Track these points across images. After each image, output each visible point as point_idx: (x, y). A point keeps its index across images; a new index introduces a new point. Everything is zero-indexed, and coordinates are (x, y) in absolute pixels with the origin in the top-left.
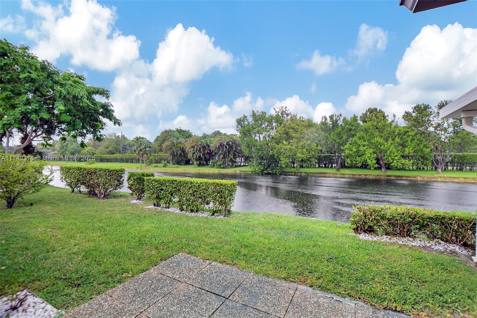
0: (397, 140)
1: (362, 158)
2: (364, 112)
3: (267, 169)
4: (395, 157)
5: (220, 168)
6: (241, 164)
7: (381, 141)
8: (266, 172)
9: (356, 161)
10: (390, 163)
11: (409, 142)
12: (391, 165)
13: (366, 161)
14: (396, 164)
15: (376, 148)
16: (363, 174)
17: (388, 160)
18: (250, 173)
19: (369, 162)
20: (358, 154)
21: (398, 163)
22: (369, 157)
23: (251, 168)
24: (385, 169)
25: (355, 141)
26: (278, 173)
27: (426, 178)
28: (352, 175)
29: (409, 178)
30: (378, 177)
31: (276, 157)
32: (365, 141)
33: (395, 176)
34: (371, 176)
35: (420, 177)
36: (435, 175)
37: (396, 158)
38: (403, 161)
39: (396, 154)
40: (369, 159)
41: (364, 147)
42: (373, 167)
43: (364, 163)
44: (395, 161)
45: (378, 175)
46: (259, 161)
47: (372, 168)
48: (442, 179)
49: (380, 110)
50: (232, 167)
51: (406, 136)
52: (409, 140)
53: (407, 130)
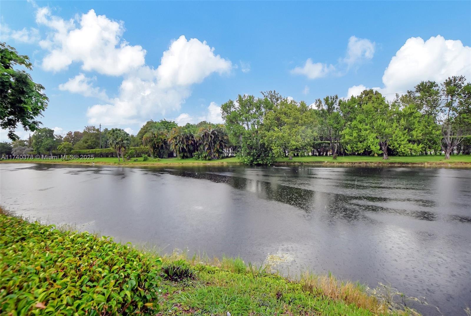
0: (403, 122)
1: (364, 144)
2: (359, 94)
3: (256, 159)
4: (401, 141)
5: (205, 160)
6: (228, 155)
7: (385, 124)
8: (256, 163)
9: (356, 147)
10: (396, 149)
11: (416, 125)
12: (398, 151)
13: (369, 146)
14: (403, 150)
15: (379, 131)
16: (363, 162)
17: (393, 145)
18: (239, 164)
19: (373, 148)
20: (359, 139)
21: (406, 148)
22: (372, 142)
23: (239, 158)
24: (387, 156)
25: (355, 125)
26: (269, 164)
27: (434, 164)
28: (351, 164)
29: (415, 165)
30: (380, 165)
31: (267, 146)
32: (367, 125)
33: (399, 163)
34: (372, 163)
35: (428, 163)
36: (444, 161)
37: (403, 142)
38: (411, 145)
39: (402, 138)
40: (373, 145)
41: (367, 131)
42: (377, 153)
43: (367, 149)
44: (402, 146)
45: (380, 163)
46: (248, 151)
47: (376, 155)
48: (453, 164)
49: (376, 91)
50: (218, 158)
51: (412, 118)
52: (416, 122)
53: (412, 111)
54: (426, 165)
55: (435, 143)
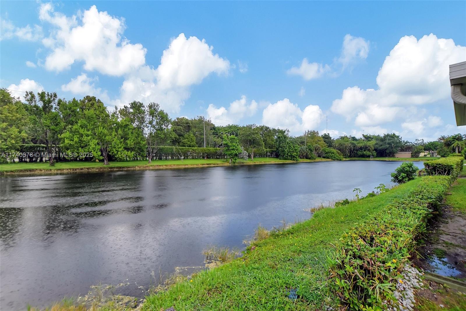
0: (120, 132)
1: (86, 150)
2: (82, 99)
4: (118, 148)
7: (106, 131)
10: (115, 155)
11: (130, 135)
12: (116, 157)
13: (91, 152)
14: (120, 156)
15: (100, 138)
16: (85, 168)
17: (112, 151)
19: (94, 154)
20: (80, 145)
21: (122, 155)
22: (93, 148)
24: (107, 161)
25: (76, 129)
27: (142, 167)
28: (72, 170)
29: (129, 169)
30: (102, 170)
32: (88, 130)
33: (117, 168)
34: (94, 169)
35: (138, 166)
36: (148, 165)
37: (120, 150)
38: (126, 152)
39: (120, 146)
40: (94, 151)
41: (88, 136)
42: (98, 159)
44: (119, 153)
45: (101, 168)
47: (97, 161)
48: (153, 167)
49: (99, 100)
51: (127, 129)
52: (130, 133)
53: (127, 123)
54: (137, 168)
55: (143, 151)
